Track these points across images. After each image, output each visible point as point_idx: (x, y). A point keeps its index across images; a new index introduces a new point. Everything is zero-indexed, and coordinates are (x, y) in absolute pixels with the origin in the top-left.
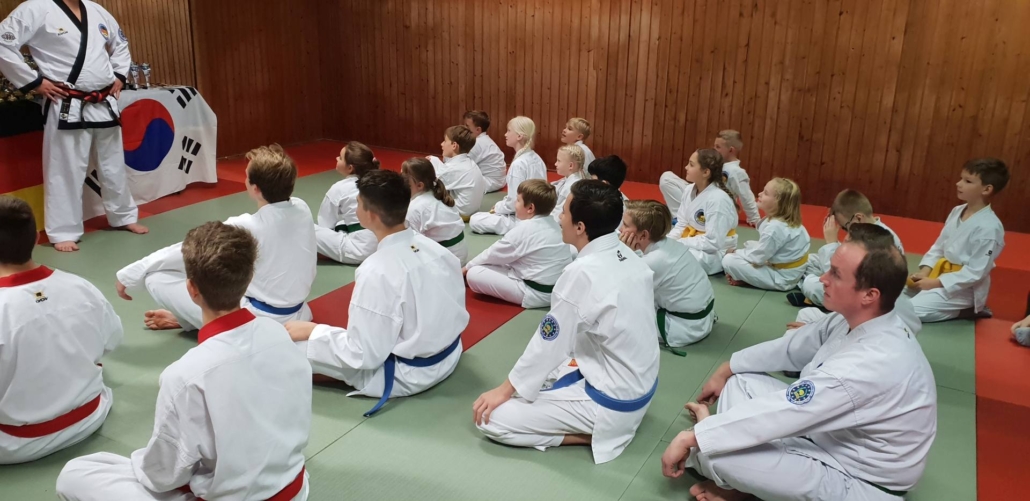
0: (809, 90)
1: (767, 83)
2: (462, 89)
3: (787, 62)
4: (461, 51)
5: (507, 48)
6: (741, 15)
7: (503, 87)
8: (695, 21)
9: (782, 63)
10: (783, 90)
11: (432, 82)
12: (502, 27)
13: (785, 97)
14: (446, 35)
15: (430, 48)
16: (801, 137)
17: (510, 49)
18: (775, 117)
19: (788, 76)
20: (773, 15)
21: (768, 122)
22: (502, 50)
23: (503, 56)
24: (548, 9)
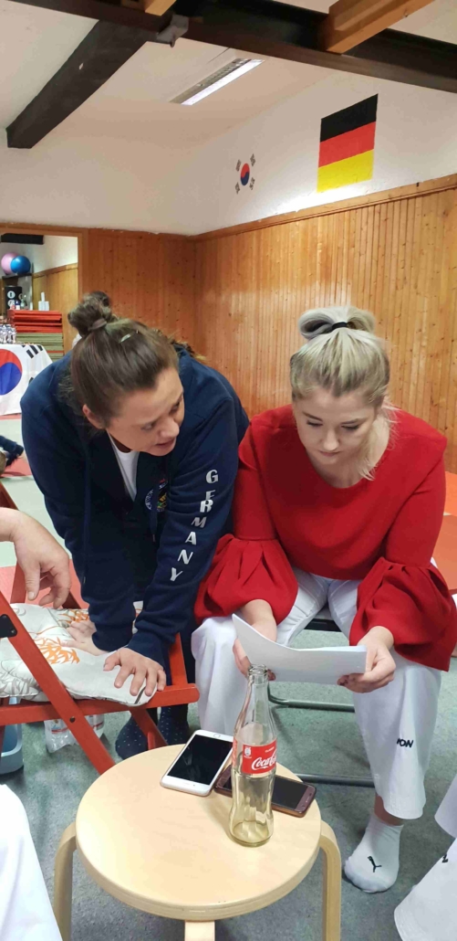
0: (437, 355)
1: (411, 351)
2: (252, 365)
3: (424, 331)
4: (252, 332)
6: (397, 288)
7: (271, 362)
8: (370, 296)
9: (420, 330)
10: (421, 356)
12: (272, 310)
13: (422, 364)
14: (246, 318)
15: (239, 330)
16: (432, 402)
17: (275, 328)
18: (416, 382)
19: (424, 343)
20: (416, 287)
21: (412, 387)
22: (271, 329)
23: (271, 335)
24: (294, 294)
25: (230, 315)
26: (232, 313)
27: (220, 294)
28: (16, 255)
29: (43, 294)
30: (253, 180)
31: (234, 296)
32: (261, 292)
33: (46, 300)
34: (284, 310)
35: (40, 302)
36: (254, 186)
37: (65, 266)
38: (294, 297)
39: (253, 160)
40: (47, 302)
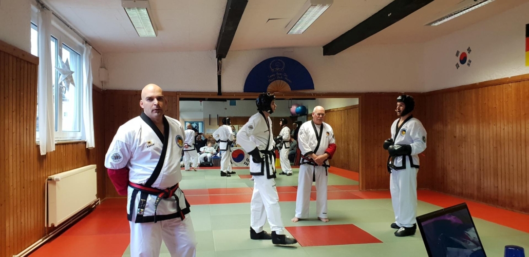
2: (475, 166)
4: (475, 147)
5: (493, 145)
11: (464, 163)
12: (491, 135)
14: (469, 140)
15: (463, 146)
22: (491, 146)
23: (492, 149)
24: (510, 125)
25: (455, 137)
26: (457, 135)
27: (446, 125)
28: (298, 106)
30: (470, 61)
31: (458, 126)
32: (481, 124)
34: (502, 135)
36: (471, 64)
38: (510, 128)
39: (469, 50)
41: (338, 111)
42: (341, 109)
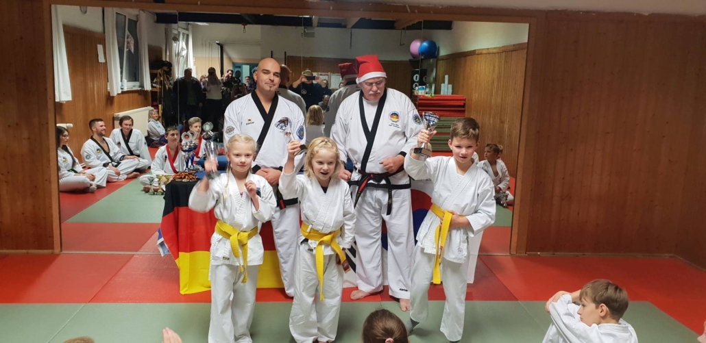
28: (423, 40)
29: (447, 77)
33: (449, 83)
35: (442, 85)
37: (475, 50)
40: (450, 86)
41: (489, 53)
42: (495, 51)
